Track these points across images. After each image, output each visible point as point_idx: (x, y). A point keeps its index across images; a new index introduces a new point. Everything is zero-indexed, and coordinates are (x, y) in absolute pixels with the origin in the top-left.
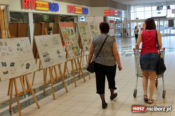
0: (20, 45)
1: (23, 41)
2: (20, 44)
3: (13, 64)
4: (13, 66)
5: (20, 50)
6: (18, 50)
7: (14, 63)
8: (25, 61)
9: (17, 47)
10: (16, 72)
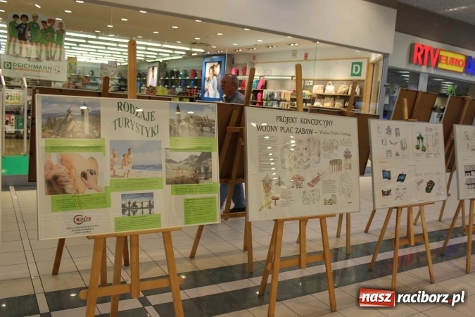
0: (422, 139)
1: (431, 130)
2: (423, 136)
3: (402, 178)
4: (402, 181)
5: (421, 149)
6: (418, 148)
7: (405, 175)
8: (426, 174)
9: (416, 142)
10: (404, 195)
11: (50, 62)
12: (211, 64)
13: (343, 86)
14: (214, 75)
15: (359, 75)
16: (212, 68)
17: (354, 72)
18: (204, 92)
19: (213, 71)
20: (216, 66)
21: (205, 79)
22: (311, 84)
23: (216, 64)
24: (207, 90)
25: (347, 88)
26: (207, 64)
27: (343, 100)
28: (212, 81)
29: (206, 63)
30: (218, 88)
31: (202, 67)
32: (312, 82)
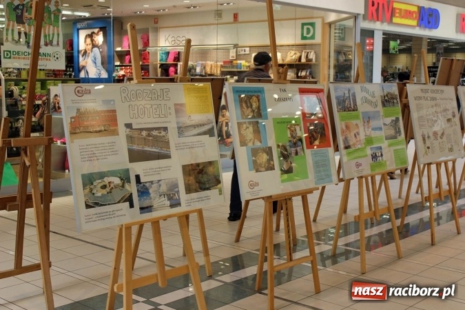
11: (49, 47)
12: (89, 32)
13: (293, 52)
14: (94, 46)
15: (313, 37)
16: (91, 36)
17: (305, 35)
18: (80, 71)
19: (92, 40)
20: (97, 34)
21: (79, 52)
22: (247, 52)
23: (96, 31)
24: (84, 67)
25: (298, 55)
26: (81, 31)
27: (295, 70)
28: (92, 55)
29: (78, 30)
30: (102, 64)
31: (72, 35)
32: (248, 49)
